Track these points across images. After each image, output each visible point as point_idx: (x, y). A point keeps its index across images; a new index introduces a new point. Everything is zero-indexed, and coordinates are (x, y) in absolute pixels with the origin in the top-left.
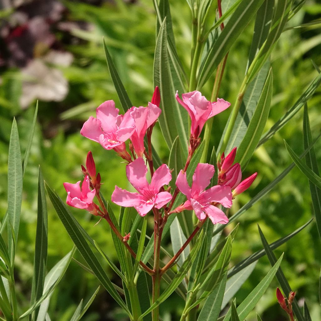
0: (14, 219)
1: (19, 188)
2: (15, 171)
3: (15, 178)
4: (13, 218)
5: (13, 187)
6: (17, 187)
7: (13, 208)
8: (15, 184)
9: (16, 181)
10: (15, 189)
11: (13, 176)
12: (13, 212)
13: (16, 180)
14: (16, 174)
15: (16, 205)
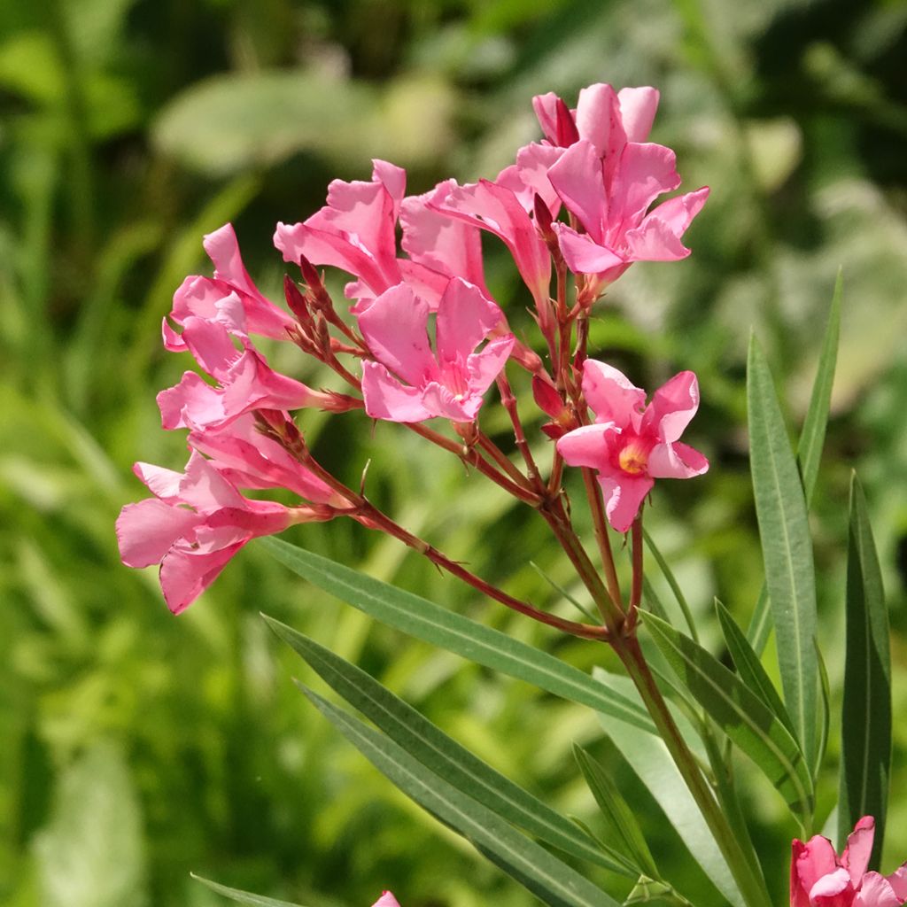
0: (798, 640)
1: (798, 543)
2: (778, 492)
3: (782, 514)
4: (793, 637)
5: (780, 543)
6: (793, 541)
7: (789, 607)
8: (786, 534)
9: (785, 526)
10: (788, 548)
11: (775, 508)
12: (791, 620)
13: (787, 520)
14: (781, 503)
15: (799, 598)
